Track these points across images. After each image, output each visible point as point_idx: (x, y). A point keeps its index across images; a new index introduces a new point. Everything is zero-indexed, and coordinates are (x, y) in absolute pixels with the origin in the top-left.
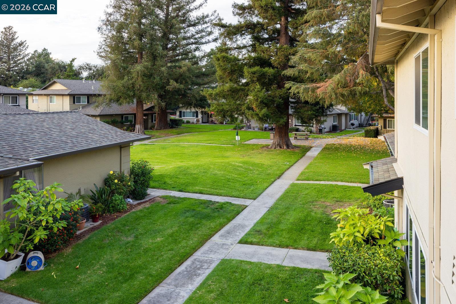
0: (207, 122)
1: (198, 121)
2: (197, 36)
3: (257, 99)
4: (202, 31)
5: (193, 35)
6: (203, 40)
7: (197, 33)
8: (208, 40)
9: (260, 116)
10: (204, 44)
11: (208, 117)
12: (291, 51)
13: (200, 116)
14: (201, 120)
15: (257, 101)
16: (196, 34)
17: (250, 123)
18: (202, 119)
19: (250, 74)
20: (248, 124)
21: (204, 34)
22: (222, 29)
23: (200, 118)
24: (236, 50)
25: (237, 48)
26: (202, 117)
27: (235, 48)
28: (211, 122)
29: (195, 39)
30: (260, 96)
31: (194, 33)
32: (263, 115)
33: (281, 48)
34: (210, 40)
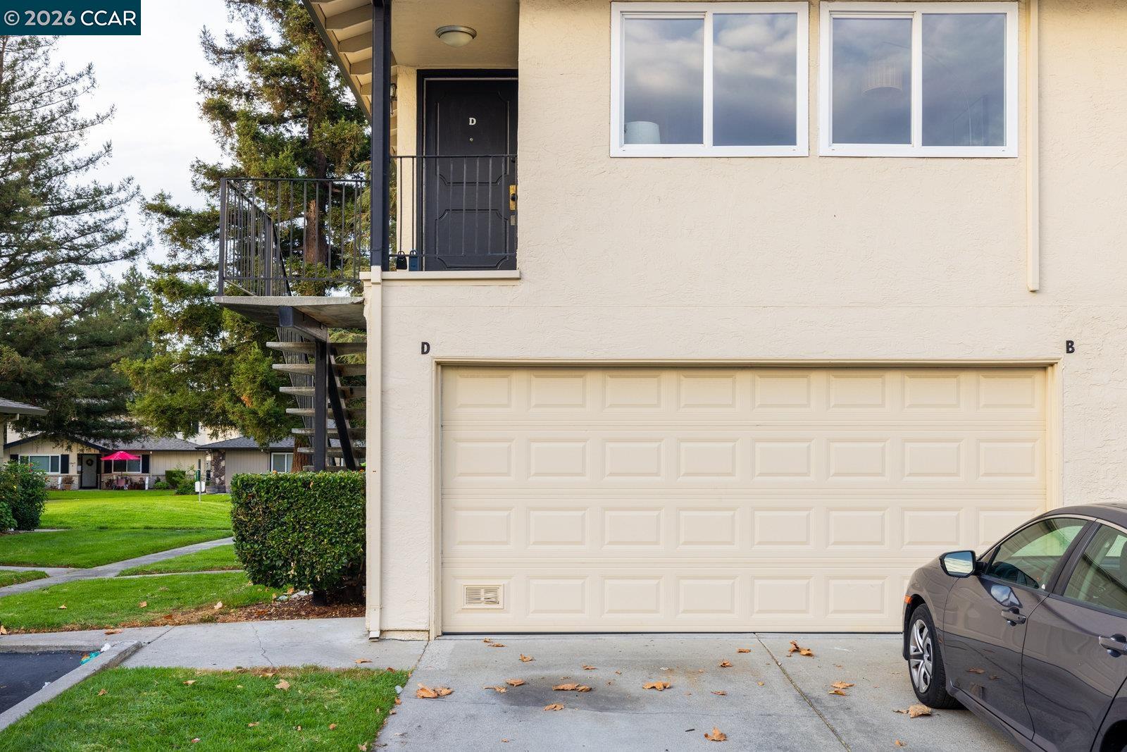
0: (94, 485)
1: (68, 481)
2: (79, 241)
3: (255, 377)
4: (97, 228)
5: (68, 238)
6: (97, 254)
7: (82, 233)
8: (111, 254)
9: (261, 414)
10: (100, 262)
11: (98, 471)
12: (331, 276)
13: (74, 470)
14: (76, 481)
15: (254, 382)
16: (77, 235)
17: (223, 478)
18: (81, 478)
19: (238, 321)
20: (217, 480)
21: (98, 236)
22: (167, 220)
23: (76, 473)
24: (202, 271)
25: (203, 268)
26: (81, 473)
27: (199, 268)
28: (107, 484)
29: (73, 248)
30: (261, 369)
31: (72, 233)
32: (268, 413)
33: (308, 270)
34: (117, 253)
